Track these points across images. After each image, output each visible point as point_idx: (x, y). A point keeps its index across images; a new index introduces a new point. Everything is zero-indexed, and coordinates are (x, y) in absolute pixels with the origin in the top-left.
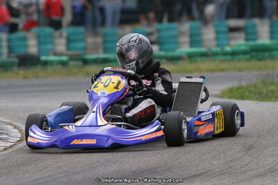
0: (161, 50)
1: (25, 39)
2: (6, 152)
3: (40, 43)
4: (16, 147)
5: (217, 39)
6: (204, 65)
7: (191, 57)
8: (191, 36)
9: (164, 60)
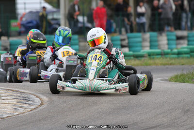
0: (130, 51)
2: (32, 112)
4: (38, 109)
5: (168, 44)
6: (159, 60)
9: (132, 58)
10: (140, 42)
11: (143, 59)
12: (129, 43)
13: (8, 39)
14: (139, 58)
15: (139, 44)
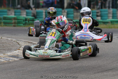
0: (101, 19)
7: (112, 22)
8: (113, 14)
9: (102, 23)
10: (107, 14)
11: (108, 24)
12: (101, 14)
13: (36, 9)
14: (106, 24)
15: (106, 15)
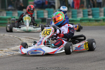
1: (43, 13)
3: (48, 14)
7: (104, 20)
8: (104, 12)
9: (94, 21)
12: (92, 13)
15: (98, 14)
